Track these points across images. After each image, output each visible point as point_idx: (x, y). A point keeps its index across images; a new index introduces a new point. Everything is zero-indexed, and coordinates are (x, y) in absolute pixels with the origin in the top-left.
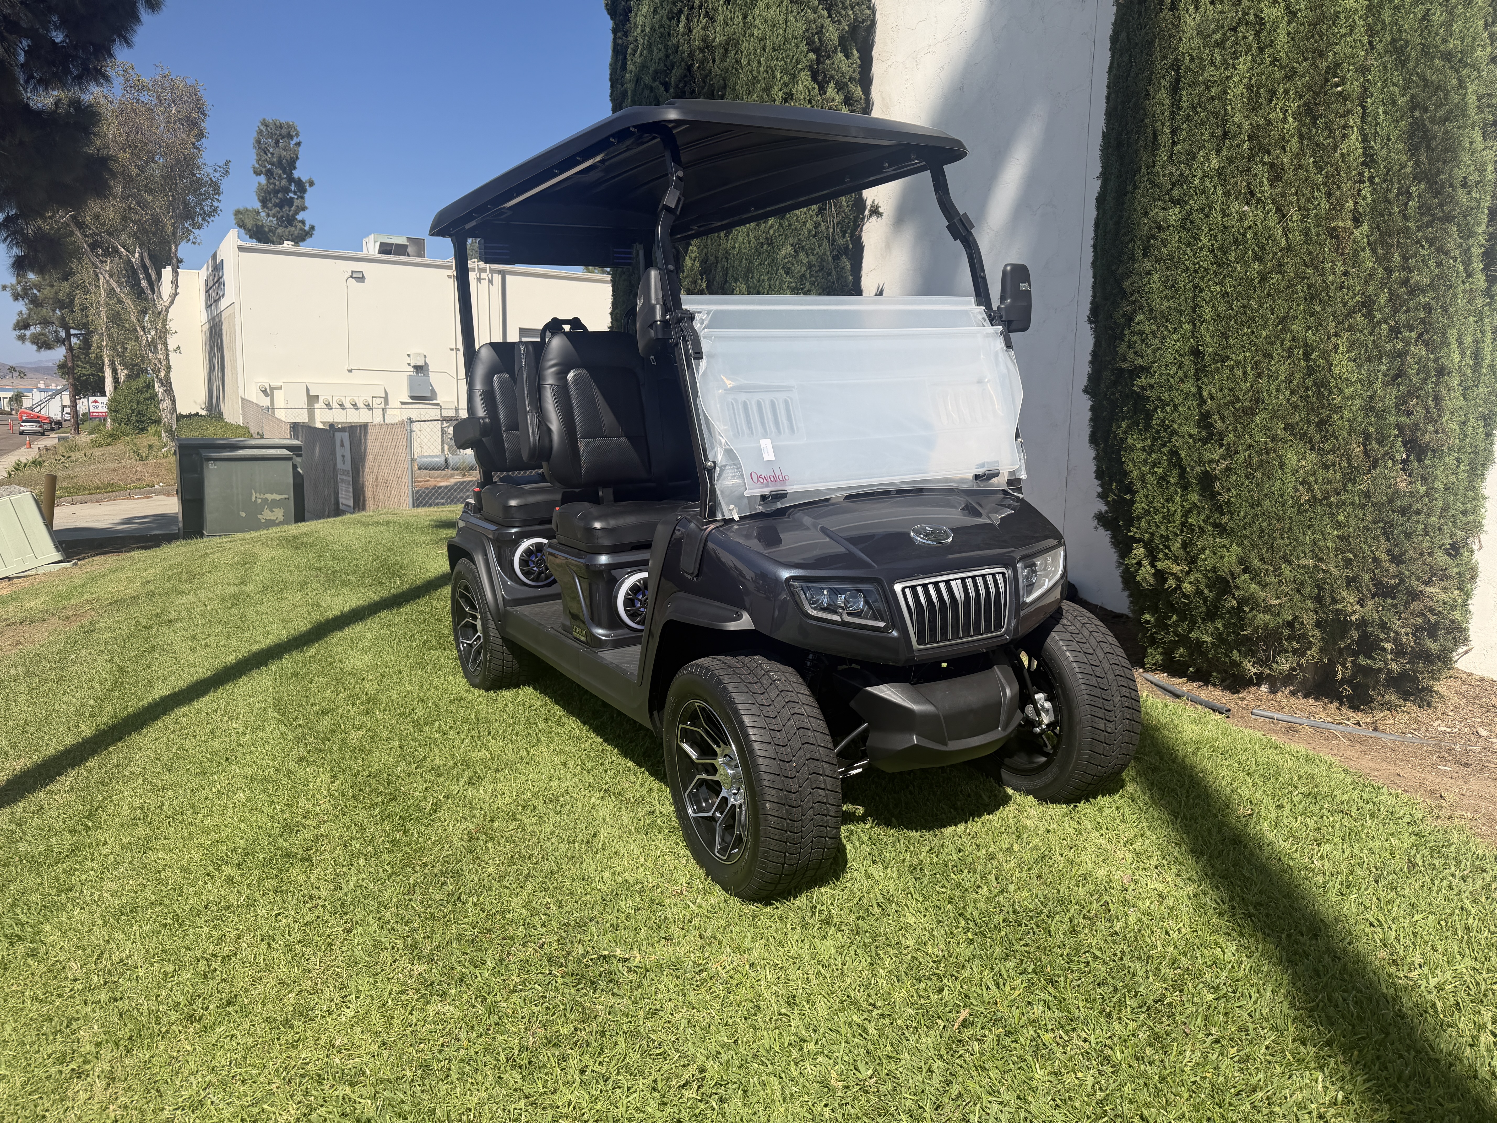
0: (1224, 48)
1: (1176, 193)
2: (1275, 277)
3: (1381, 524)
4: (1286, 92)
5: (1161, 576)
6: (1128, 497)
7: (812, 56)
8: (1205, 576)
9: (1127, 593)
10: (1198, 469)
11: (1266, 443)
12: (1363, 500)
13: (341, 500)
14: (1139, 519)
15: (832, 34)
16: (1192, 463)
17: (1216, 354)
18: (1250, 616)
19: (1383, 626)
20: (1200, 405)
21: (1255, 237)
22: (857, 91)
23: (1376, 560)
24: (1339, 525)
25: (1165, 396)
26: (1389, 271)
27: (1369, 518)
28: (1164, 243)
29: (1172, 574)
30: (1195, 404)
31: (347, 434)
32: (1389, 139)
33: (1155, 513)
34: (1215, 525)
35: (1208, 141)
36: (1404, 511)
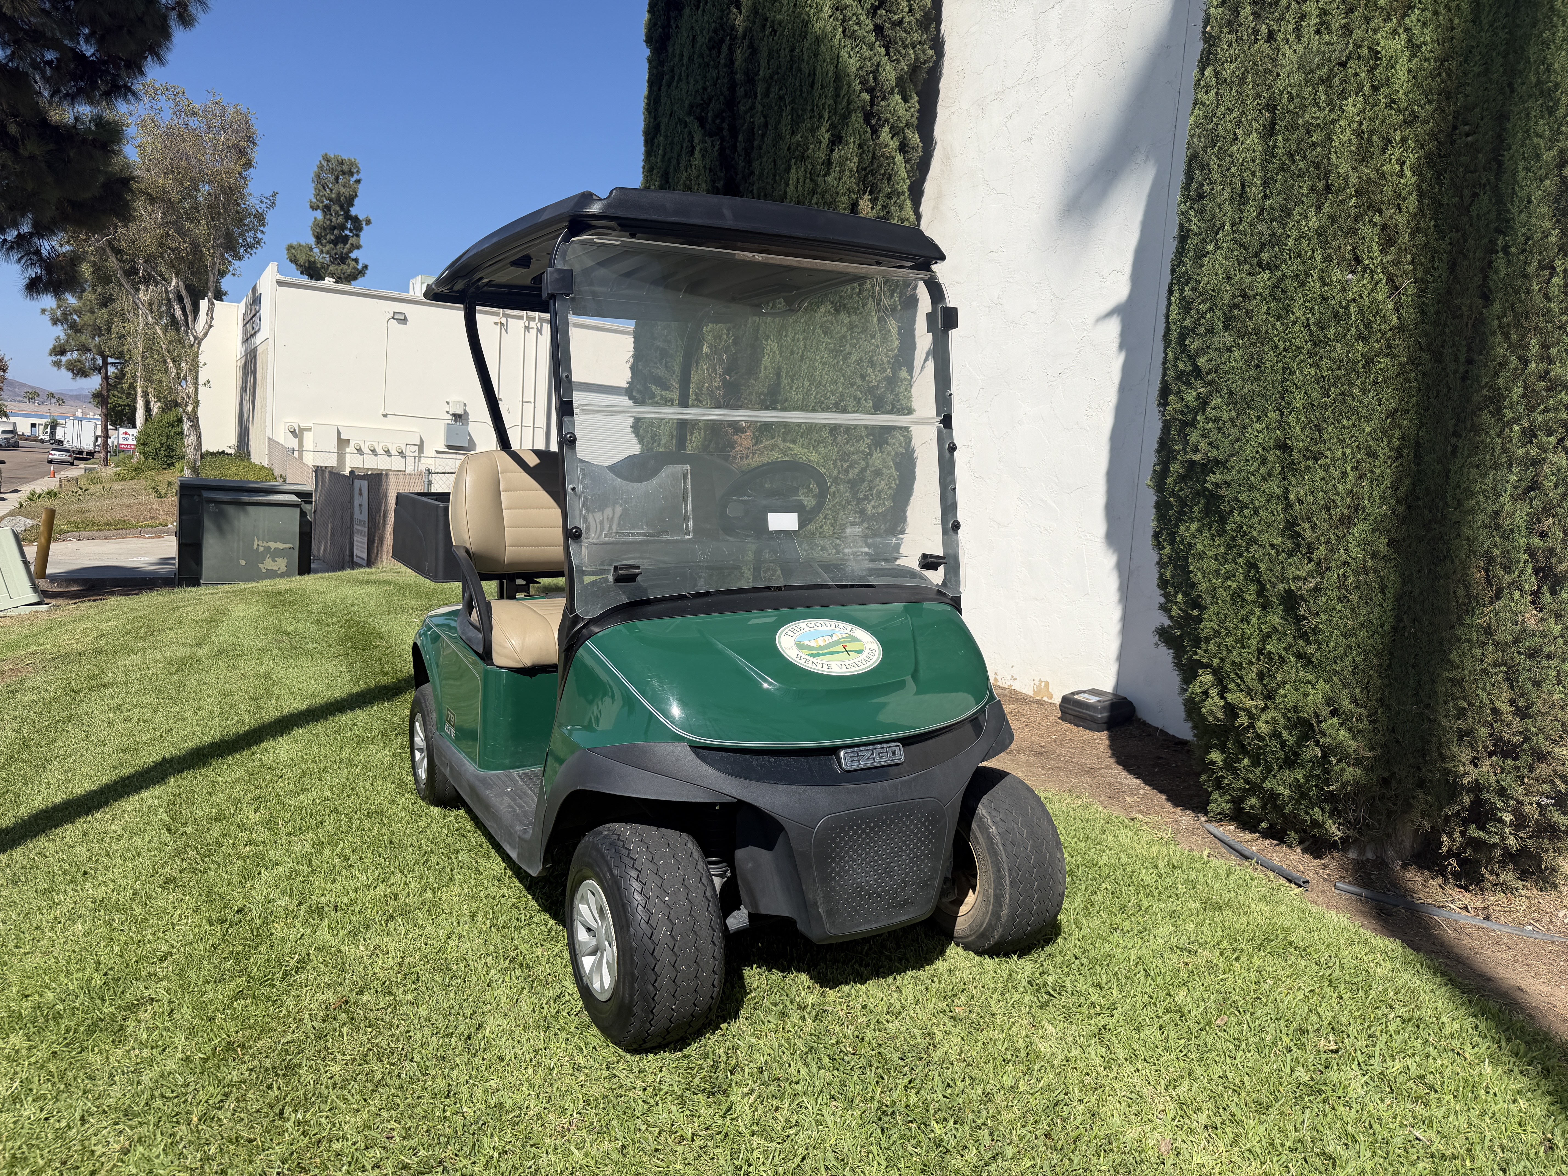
0: (1330, 86)
1: (1265, 256)
2: (1384, 362)
3: (1504, 668)
4: (1404, 140)
5: (1231, 710)
6: (1195, 613)
7: (866, 96)
8: (1284, 716)
9: (1190, 725)
10: (1281, 587)
11: (1365, 561)
12: (1483, 638)
13: (356, 552)
14: (1207, 640)
15: (889, 74)
16: (1274, 579)
17: (1307, 450)
18: (1336, 768)
19: (1502, 792)
20: (1285, 510)
21: (1361, 311)
22: (915, 138)
23: (1495, 711)
24: (1452, 666)
25: (1244, 497)
26: (1524, 361)
27: (1490, 659)
28: (1249, 314)
29: (1244, 710)
30: (1279, 508)
31: (366, 482)
33: (1227, 635)
34: (1299, 656)
35: (1307, 195)
36: (1532, 654)
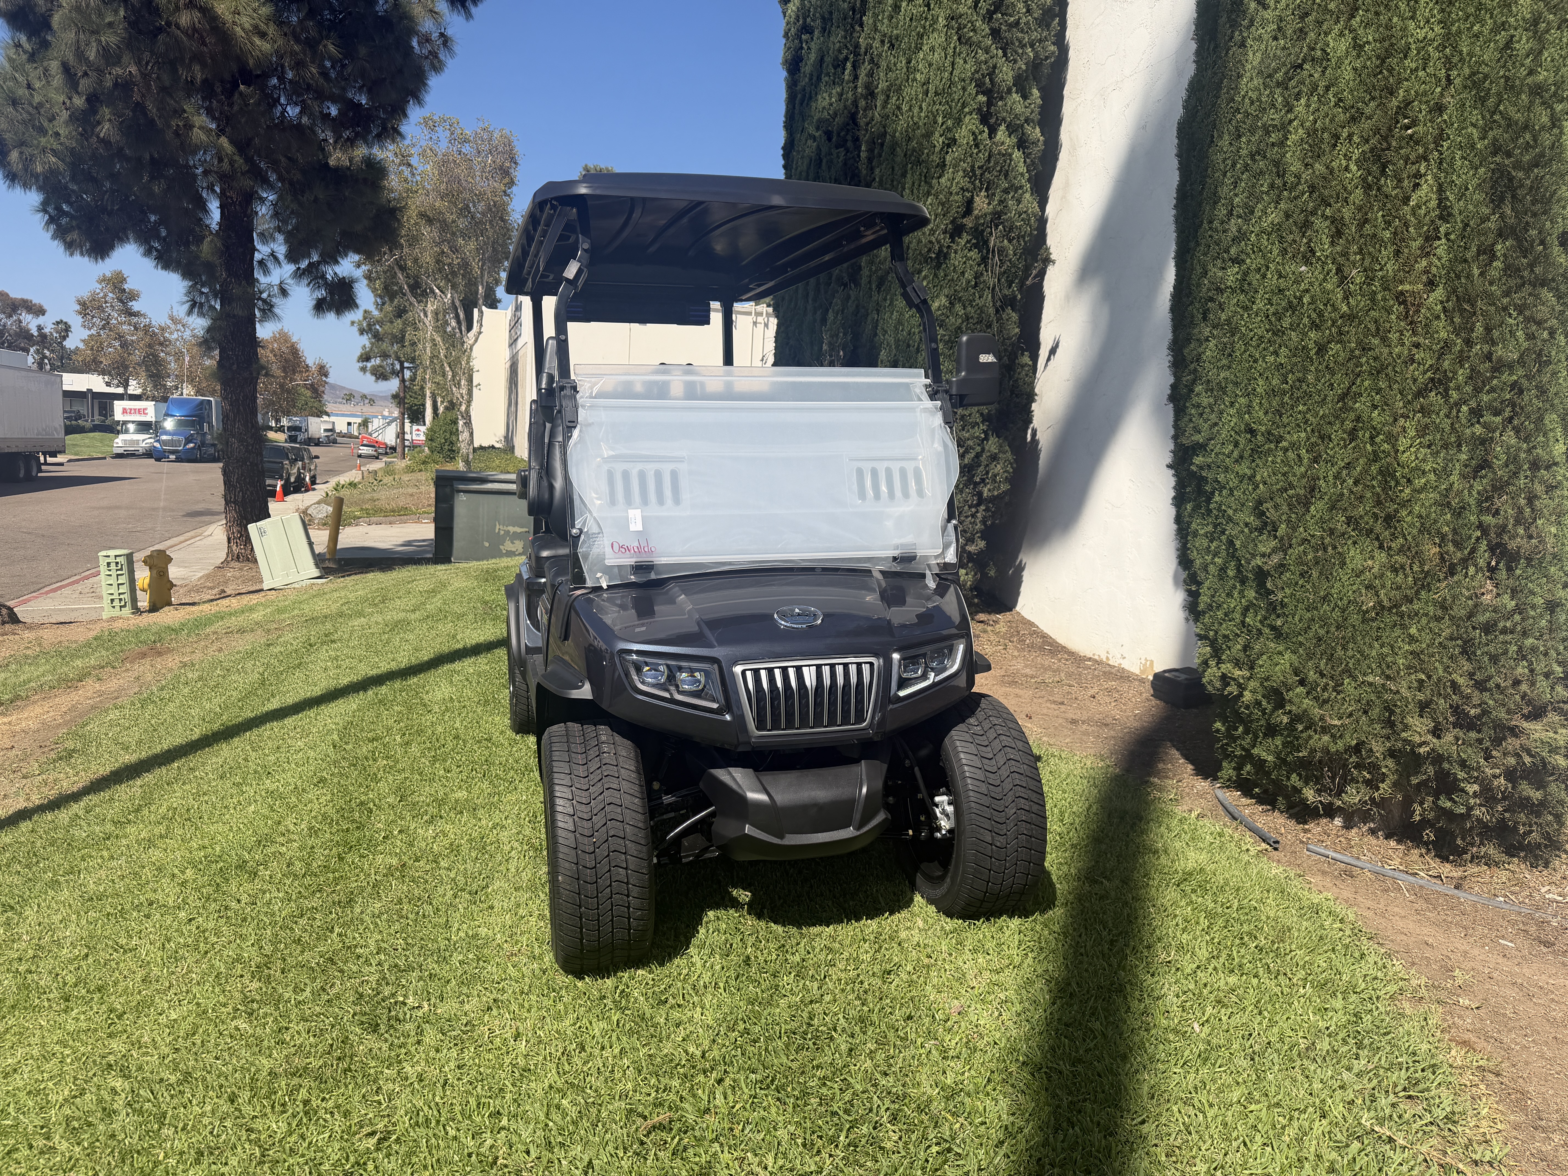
0: (1287, 88)
1: (1234, 251)
2: (1334, 348)
3: (1459, 642)
4: (1350, 136)
5: (1224, 680)
6: (1194, 588)
7: (982, 98)
8: (1262, 685)
10: (1252, 563)
11: (1322, 538)
12: (1439, 613)
14: (1206, 614)
15: (1006, 74)
16: (1248, 556)
17: (1269, 433)
18: (1304, 735)
19: (1463, 764)
20: (1254, 490)
21: (1312, 301)
22: (1035, 133)
23: (1454, 684)
24: (1412, 639)
25: (1221, 478)
26: (1468, 343)
27: (1446, 633)
28: (1221, 306)
29: (1234, 679)
30: (1251, 488)
32: (1467, 189)
33: (1217, 608)
34: (1273, 628)
35: (1267, 193)
36: (1487, 629)
